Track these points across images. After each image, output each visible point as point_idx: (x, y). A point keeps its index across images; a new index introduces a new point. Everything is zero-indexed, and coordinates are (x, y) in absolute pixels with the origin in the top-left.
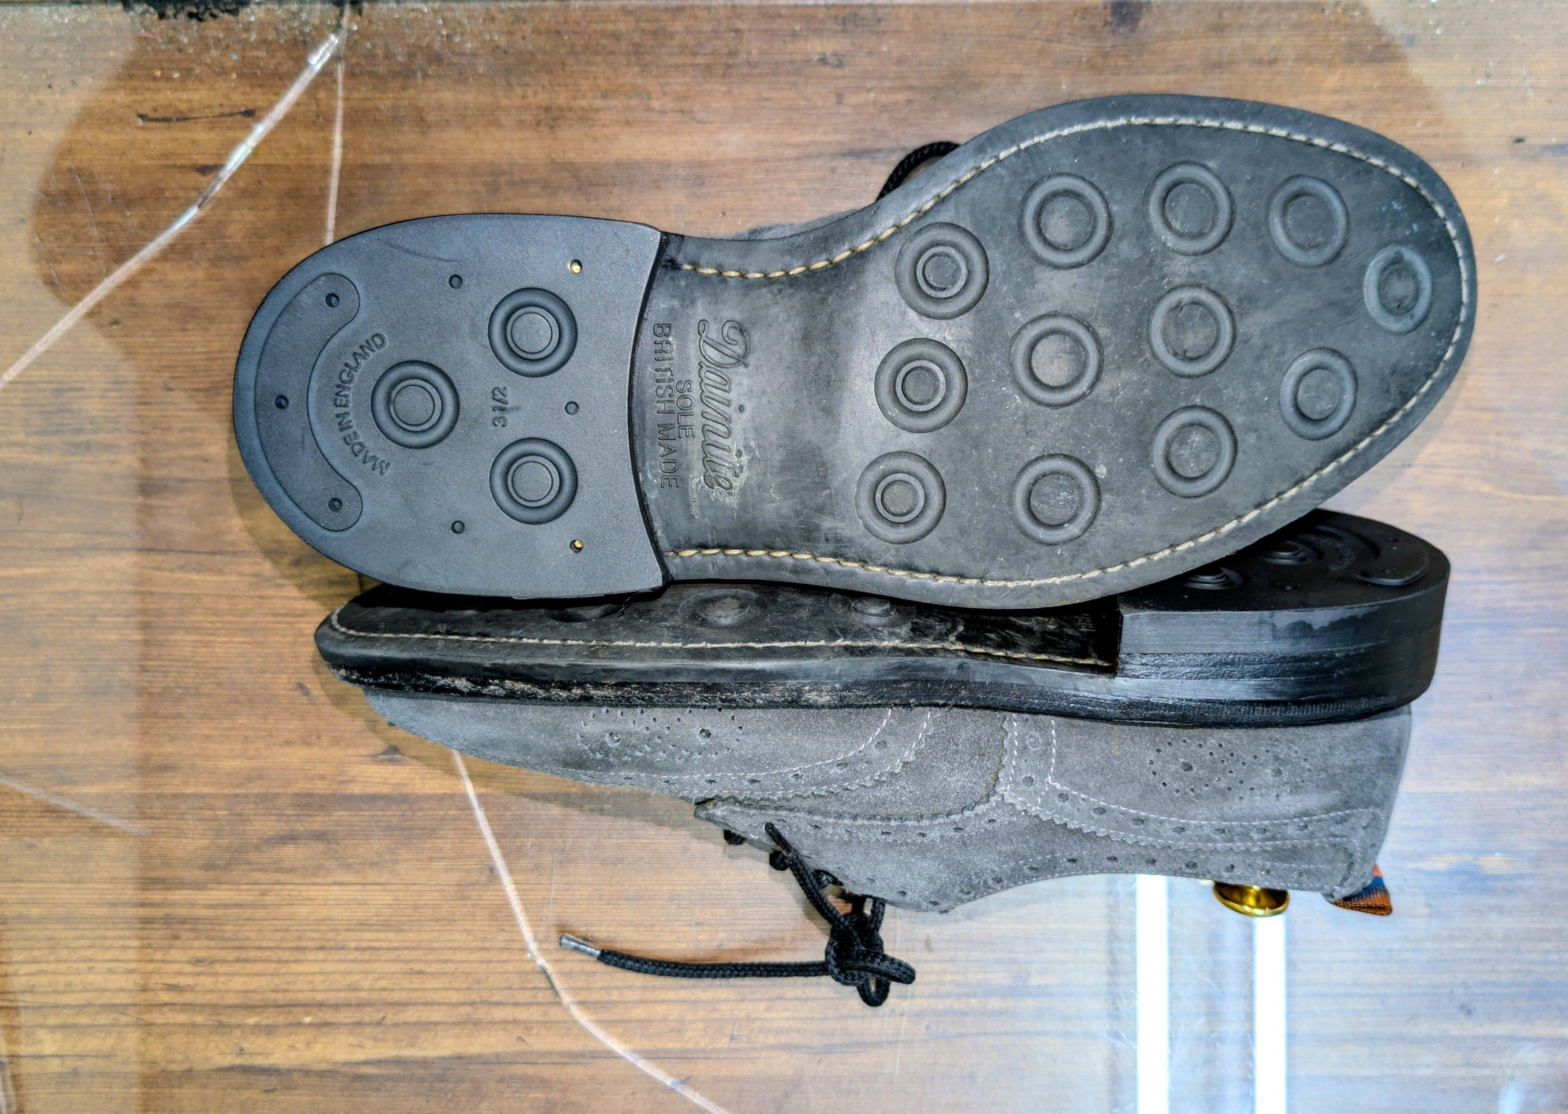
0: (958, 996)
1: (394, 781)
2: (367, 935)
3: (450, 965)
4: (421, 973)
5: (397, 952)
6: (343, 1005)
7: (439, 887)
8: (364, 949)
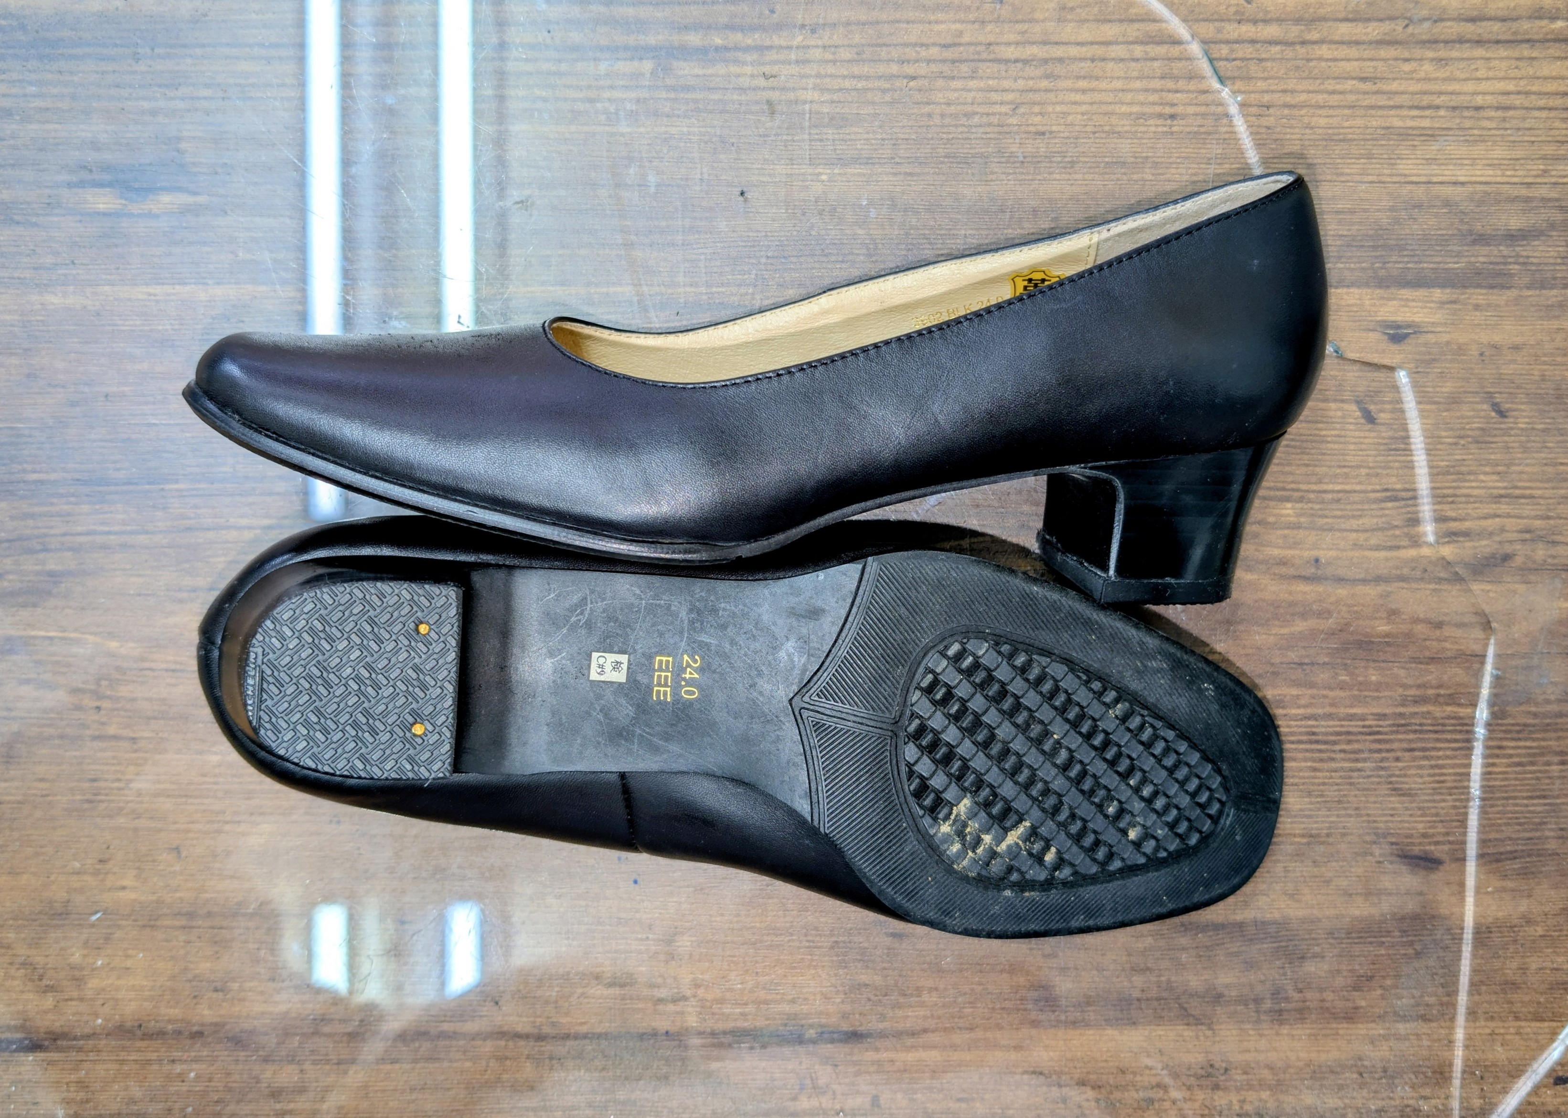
0: (736, 48)
1: (1395, 302)
2: (1426, 123)
3: (1330, 88)
4: (1364, 79)
5: (1391, 103)
6: (1453, 41)
7: (1343, 179)
8: (1429, 107)
